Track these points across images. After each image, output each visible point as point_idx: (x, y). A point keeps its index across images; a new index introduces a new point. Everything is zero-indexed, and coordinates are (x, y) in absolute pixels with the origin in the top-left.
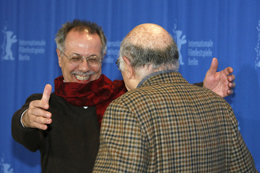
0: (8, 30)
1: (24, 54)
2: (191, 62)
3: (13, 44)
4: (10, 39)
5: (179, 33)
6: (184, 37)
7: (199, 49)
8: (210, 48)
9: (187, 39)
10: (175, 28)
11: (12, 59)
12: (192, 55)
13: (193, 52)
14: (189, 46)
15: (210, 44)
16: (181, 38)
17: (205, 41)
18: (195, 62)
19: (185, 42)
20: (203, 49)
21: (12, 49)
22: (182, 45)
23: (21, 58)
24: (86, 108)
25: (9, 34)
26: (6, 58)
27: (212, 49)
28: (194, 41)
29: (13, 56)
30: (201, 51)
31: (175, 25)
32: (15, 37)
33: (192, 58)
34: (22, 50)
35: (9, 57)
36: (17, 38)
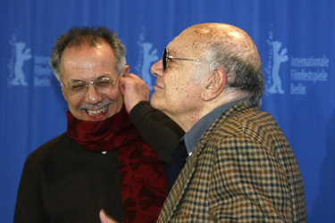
0: (18, 41)
1: (41, 77)
2: (295, 90)
3: (26, 62)
4: (22, 54)
5: (277, 45)
6: (284, 51)
7: (307, 69)
8: (325, 68)
9: (289, 54)
10: (271, 37)
11: (24, 84)
12: (295, 79)
13: (299, 74)
14: (293, 64)
15: (324, 62)
16: (279, 52)
17: (316, 57)
18: (302, 90)
19: (285, 59)
20: (314, 69)
21: (24, 69)
22: (282, 64)
23: (37, 82)
24: (104, 153)
25: (20, 46)
26: (15, 83)
27: (326, 70)
28: (300, 57)
29: (26, 80)
30: (310, 73)
31: (271, 33)
32: (28, 51)
33: (296, 83)
34: (39, 71)
35: (19, 81)
36: (32, 53)
